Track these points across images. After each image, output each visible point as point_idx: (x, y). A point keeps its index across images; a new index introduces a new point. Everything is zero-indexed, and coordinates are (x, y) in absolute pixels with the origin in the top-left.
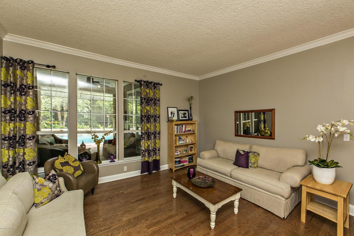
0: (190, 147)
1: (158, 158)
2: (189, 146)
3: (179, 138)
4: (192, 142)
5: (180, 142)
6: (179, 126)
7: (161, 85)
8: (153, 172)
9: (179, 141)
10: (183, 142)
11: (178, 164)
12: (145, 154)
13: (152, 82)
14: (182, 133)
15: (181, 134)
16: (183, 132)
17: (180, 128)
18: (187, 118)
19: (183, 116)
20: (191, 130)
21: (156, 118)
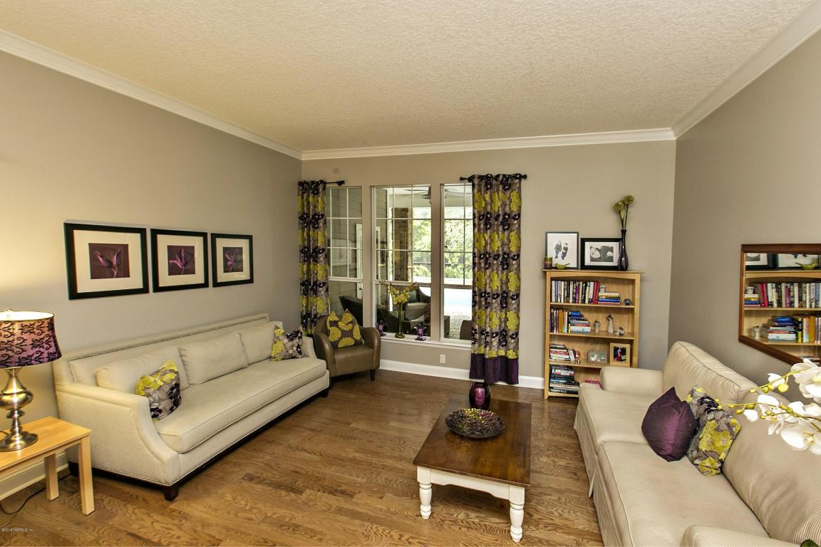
0: (616, 349)
1: (511, 355)
2: (613, 345)
3: (569, 316)
4: (620, 334)
5: (572, 328)
6: (572, 283)
7: (525, 177)
8: (500, 383)
9: (569, 322)
10: (588, 329)
11: (565, 384)
12: (492, 342)
13: (498, 176)
14: (584, 301)
15: (580, 305)
16: (587, 301)
17: (577, 289)
18: (615, 263)
19: (597, 255)
20: (622, 299)
21: (508, 260)
